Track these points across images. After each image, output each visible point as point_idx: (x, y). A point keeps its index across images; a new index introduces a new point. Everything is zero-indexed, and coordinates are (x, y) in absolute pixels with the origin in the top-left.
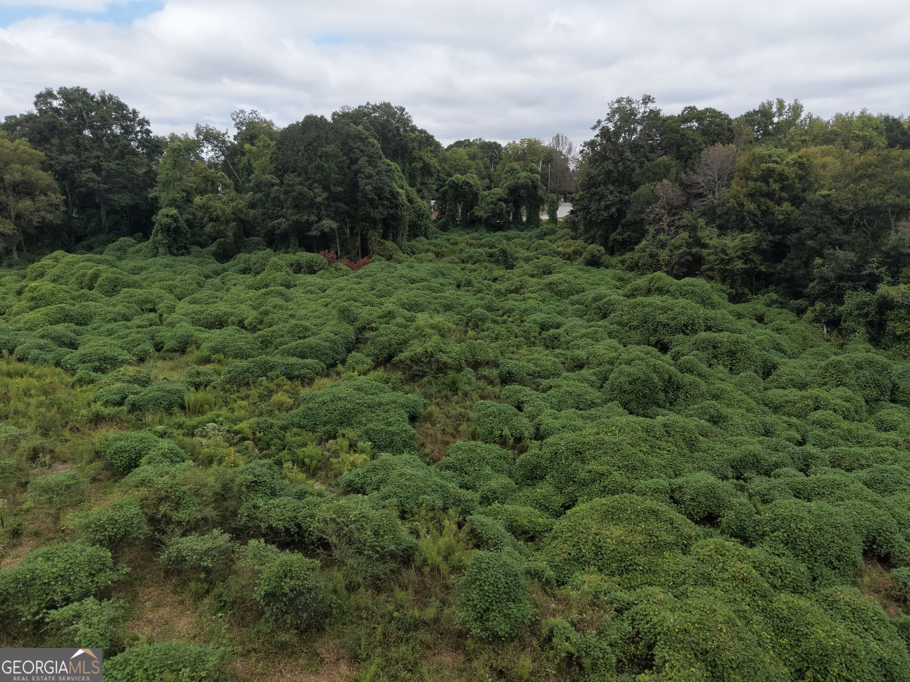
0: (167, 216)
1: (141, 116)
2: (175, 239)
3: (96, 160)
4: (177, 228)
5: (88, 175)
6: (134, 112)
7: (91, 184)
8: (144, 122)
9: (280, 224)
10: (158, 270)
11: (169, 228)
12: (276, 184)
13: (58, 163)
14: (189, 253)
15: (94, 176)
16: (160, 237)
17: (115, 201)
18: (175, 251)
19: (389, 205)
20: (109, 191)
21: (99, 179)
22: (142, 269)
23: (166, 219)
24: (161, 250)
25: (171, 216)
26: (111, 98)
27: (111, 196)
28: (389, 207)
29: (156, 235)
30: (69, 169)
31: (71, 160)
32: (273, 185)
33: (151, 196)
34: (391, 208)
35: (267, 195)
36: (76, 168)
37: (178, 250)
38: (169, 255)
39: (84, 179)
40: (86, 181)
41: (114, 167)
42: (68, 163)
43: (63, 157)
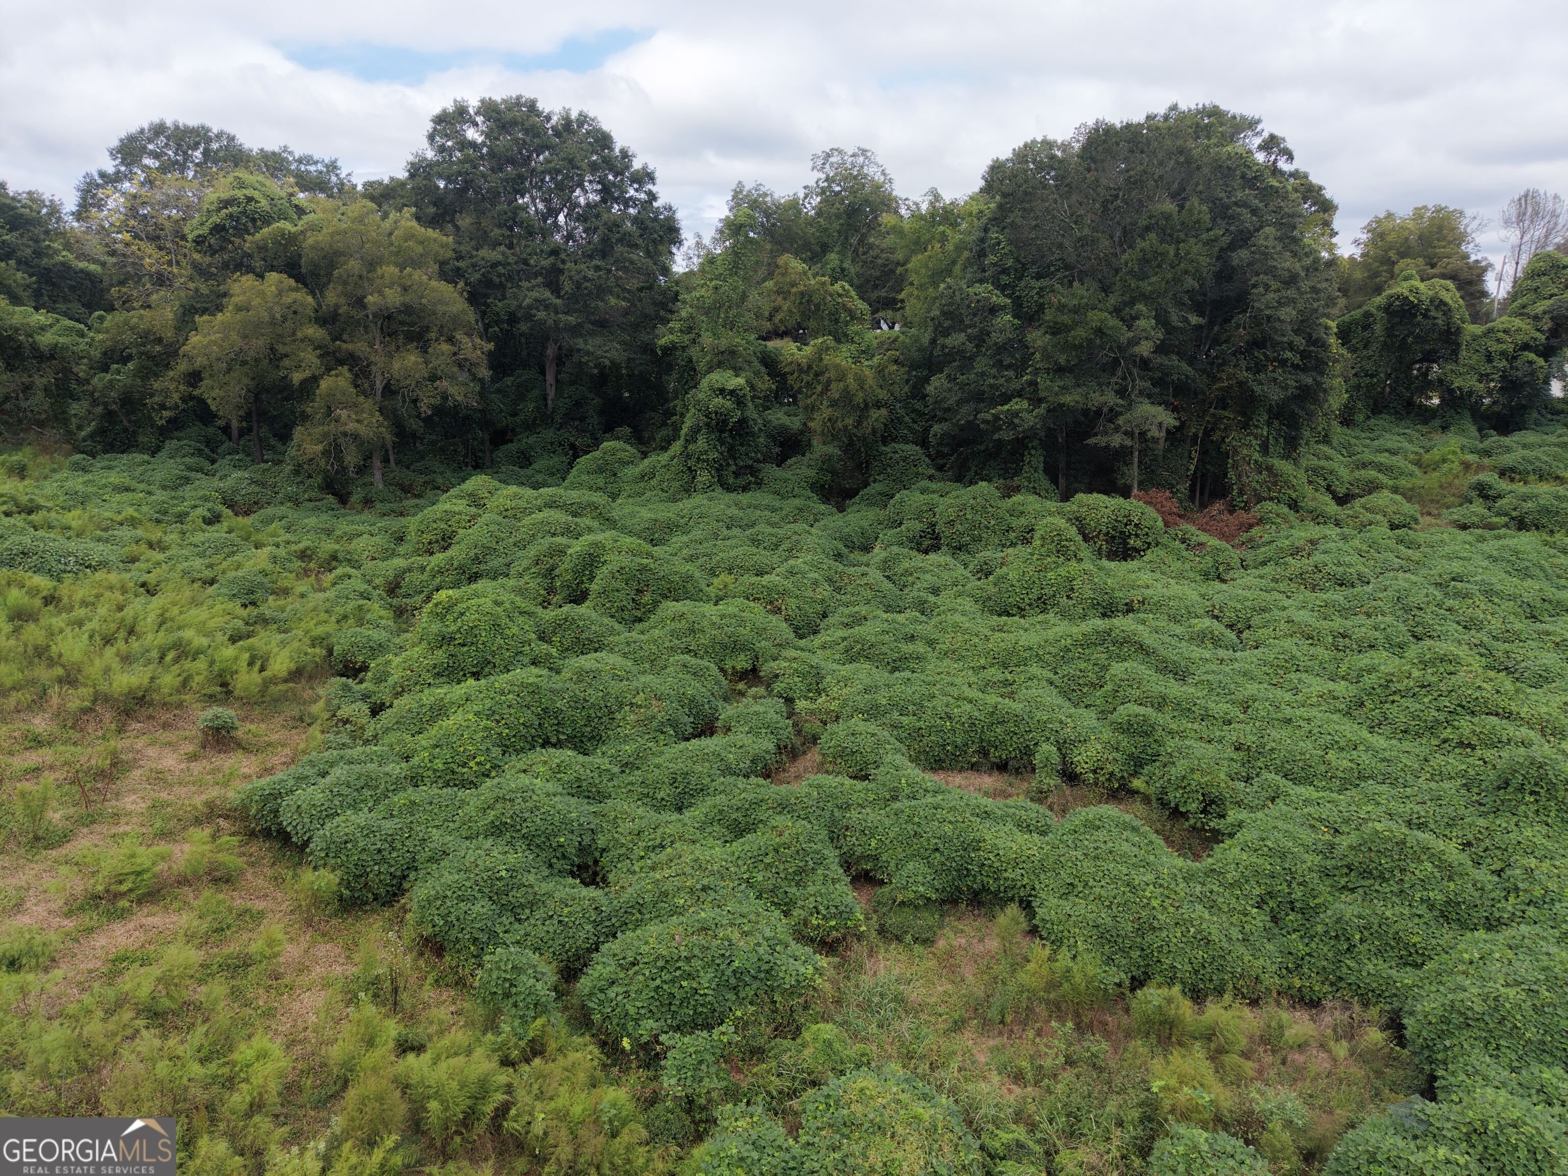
0: (722, 391)
1: (637, 165)
2: (731, 449)
3: (552, 259)
4: (743, 421)
5: (535, 294)
6: (625, 154)
7: (541, 315)
8: (645, 177)
9: (1016, 414)
10: (716, 536)
11: (726, 422)
12: (1003, 308)
13: (474, 265)
14: (759, 484)
15: (548, 294)
16: (702, 442)
17: (588, 353)
18: (731, 481)
19: (1297, 360)
20: (575, 330)
21: (558, 301)
22: (671, 528)
23: (719, 400)
24: (703, 477)
25: (732, 392)
26: (583, 119)
27: (580, 343)
28: (1296, 367)
29: (692, 439)
30: (496, 280)
31: (500, 257)
32: (994, 310)
33: (662, 342)
34: (1304, 369)
35: (980, 340)
36: (510, 278)
37: (736, 475)
38: (719, 491)
39: (527, 301)
40: (530, 307)
41: (591, 274)
42: (495, 265)
43: (484, 253)
